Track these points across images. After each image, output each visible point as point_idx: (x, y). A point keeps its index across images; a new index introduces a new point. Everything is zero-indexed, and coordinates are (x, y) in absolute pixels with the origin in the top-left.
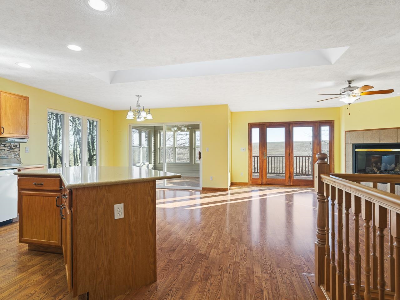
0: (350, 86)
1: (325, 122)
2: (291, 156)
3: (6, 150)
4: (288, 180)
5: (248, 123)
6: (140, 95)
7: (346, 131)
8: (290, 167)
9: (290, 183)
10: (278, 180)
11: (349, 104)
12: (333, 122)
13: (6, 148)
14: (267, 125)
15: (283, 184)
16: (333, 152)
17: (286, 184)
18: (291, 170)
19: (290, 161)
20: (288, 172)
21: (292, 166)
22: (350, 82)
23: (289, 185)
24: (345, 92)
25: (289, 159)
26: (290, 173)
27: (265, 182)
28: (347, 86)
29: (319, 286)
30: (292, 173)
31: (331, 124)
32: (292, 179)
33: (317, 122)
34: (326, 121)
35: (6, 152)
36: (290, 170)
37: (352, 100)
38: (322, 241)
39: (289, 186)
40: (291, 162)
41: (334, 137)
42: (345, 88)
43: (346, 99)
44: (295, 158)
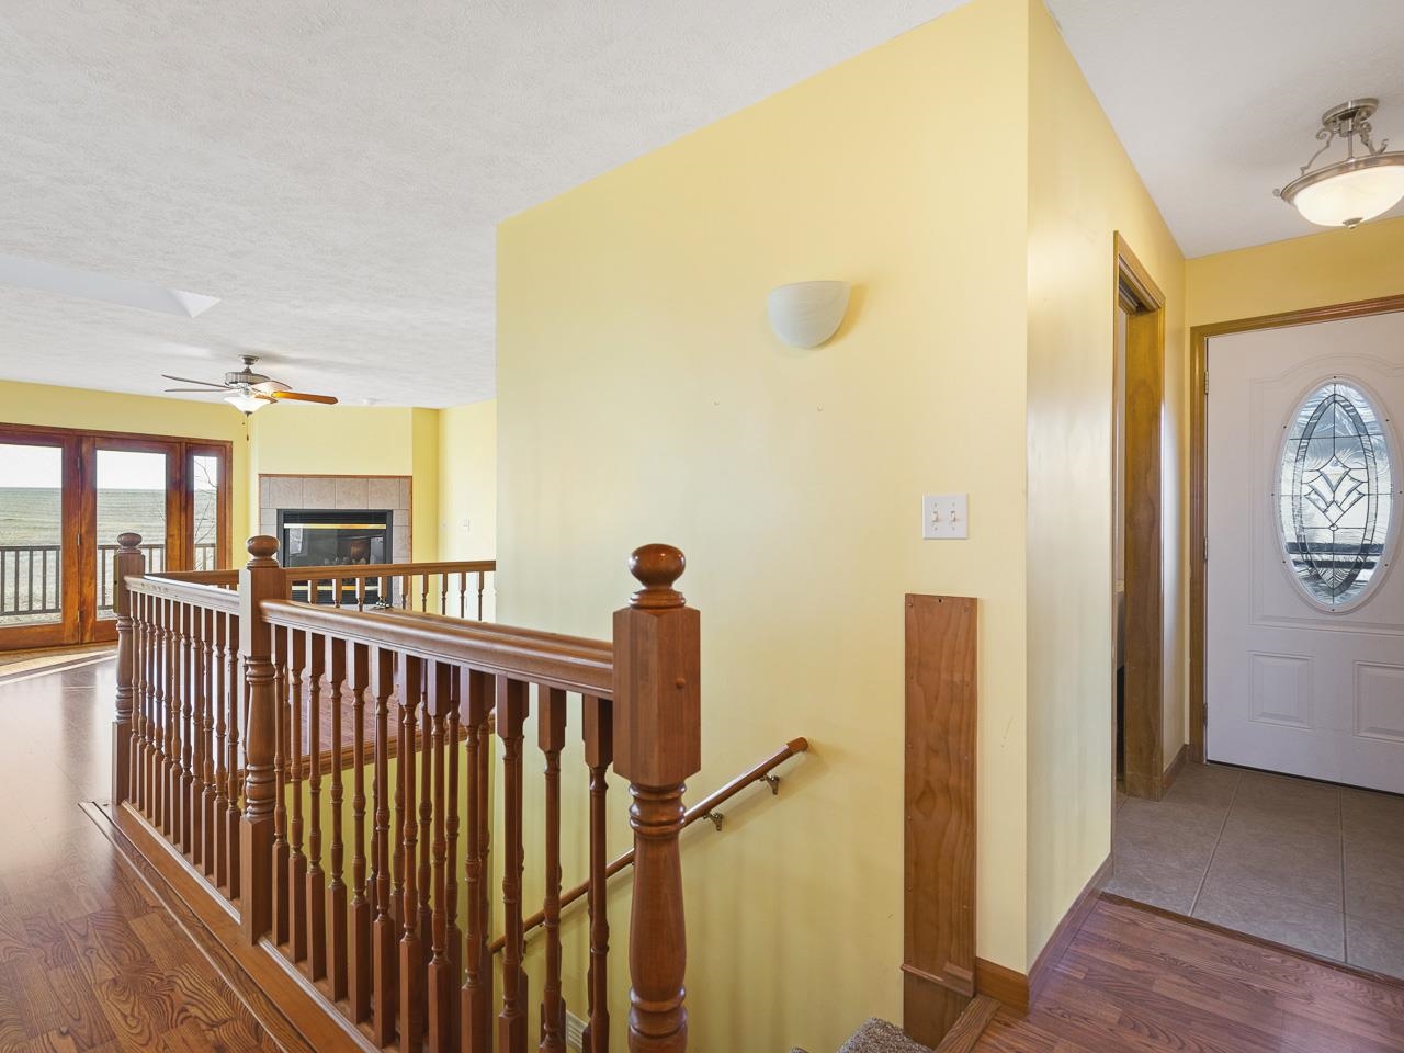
0: (248, 372)
2: (86, 545)
4: (76, 628)
7: (261, 475)
8: (82, 582)
9: (83, 635)
10: (32, 630)
11: (248, 413)
15: (56, 642)
17: (65, 642)
19: (84, 561)
20: (74, 598)
21: (91, 579)
22: (249, 360)
23: (77, 644)
24: (236, 382)
25: (80, 554)
26: (82, 604)
28: (242, 367)
29: (255, 942)
30: (89, 600)
32: (91, 621)
36: (81, 593)
37: (253, 404)
38: (265, 801)
39: (79, 644)
40: (86, 564)
41: (231, 488)
42: (236, 373)
43: (242, 402)
44: (99, 553)
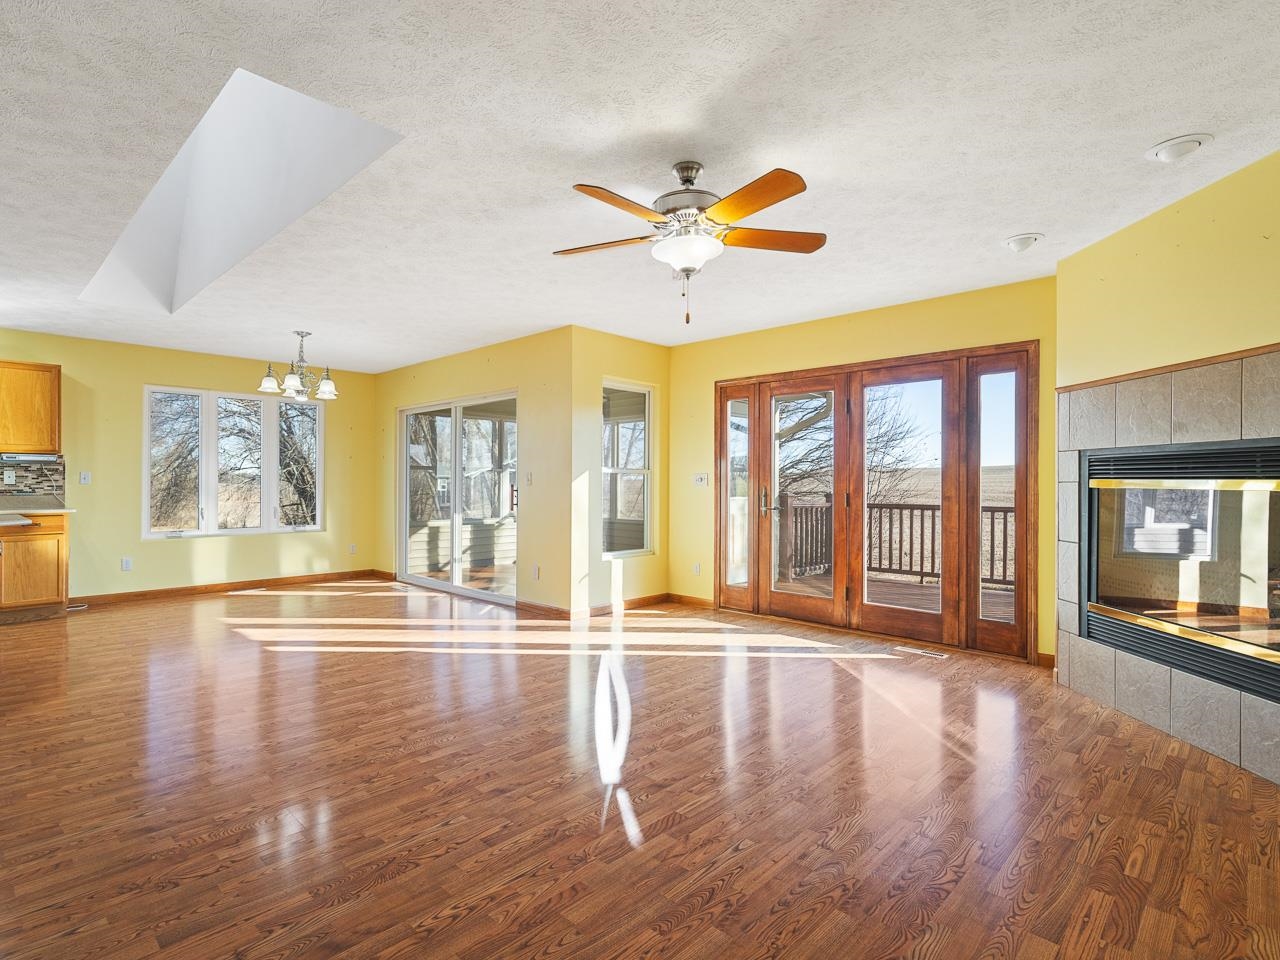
1: (993, 351)
3: (29, 478)
5: (716, 382)
6: (305, 330)
12: (1032, 348)
13: (30, 475)
14: (773, 385)
16: (1031, 492)
18: (854, 563)
27: (764, 604)
31: (1022, 358)
33: (957, 355)
34: (998, 347)
35: (30, 481)
